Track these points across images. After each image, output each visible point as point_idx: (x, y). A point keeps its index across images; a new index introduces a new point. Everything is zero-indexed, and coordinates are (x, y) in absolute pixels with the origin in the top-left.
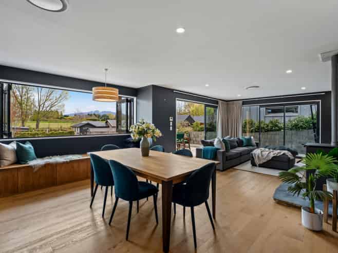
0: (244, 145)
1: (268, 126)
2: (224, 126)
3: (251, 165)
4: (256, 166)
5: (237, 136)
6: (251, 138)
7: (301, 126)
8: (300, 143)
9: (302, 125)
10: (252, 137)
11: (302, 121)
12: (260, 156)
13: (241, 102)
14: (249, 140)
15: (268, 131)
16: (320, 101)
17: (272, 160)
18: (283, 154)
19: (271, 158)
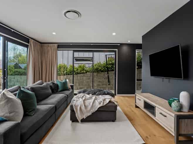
0: (60, 89)
1: (78, 70)
2: (37, 69)
3: (71, 121)
4: (77, 121)
5: (51, 80)
6: (66, 82)
7: (100, 70)
8: (99, 82)
9: (101, 68)
10: (67, 80)
11: (100, 66)
12: (83, 108)
13: (56, 45)
14: (65, 84)
15: (78, 73)
16: (117, 50)
17: (97, 111)
18: (110, 102)
19: (96, 109)
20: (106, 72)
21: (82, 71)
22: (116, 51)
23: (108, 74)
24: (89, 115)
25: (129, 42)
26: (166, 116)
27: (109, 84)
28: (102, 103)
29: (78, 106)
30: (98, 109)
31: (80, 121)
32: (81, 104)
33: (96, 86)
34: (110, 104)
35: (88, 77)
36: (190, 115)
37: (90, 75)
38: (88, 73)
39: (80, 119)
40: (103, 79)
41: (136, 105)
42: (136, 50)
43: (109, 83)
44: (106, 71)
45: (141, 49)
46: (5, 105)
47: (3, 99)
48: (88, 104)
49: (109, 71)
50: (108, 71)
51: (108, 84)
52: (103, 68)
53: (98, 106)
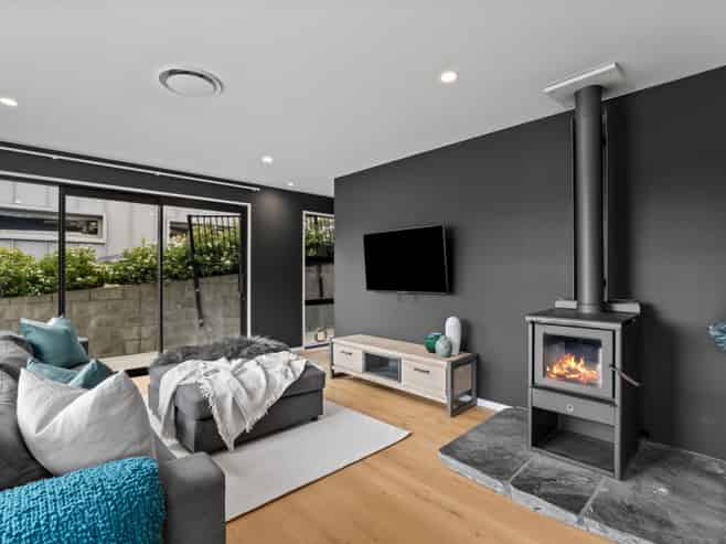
4: (223, 449)
16: (249, 205)
17: (281, 398)
18: (307, 367)
19: (279, 396)
20: (191, 282)
21: (79, 279)
22: (246, 208)
23: (197, 286)
24: (259, 417)
25: (290, 186)
26: (428, 372)
27: (202, 325)
28: (290, 374)
29: (225, 396)
30: (285, 392)
31: (230, 445)
32: (235, 389)
33: (146, 339)
34: (309, 373)
35: (110, 304)
36: (465, 358)
37: (120, 297)
38: (107, 286)
39: (232, 440)
40: (179, 306)
41: (333, 371)
42: (305, 212)
43: (201, 321)
44: (189, 277)
45: (332, 213)
46: (128, 416)
47: (125, 395)
48: (255, 385)
49: (202, 276)
50: (198, 275)
51: (198, 326)
52: (180, 267)
53: (283, 384)
